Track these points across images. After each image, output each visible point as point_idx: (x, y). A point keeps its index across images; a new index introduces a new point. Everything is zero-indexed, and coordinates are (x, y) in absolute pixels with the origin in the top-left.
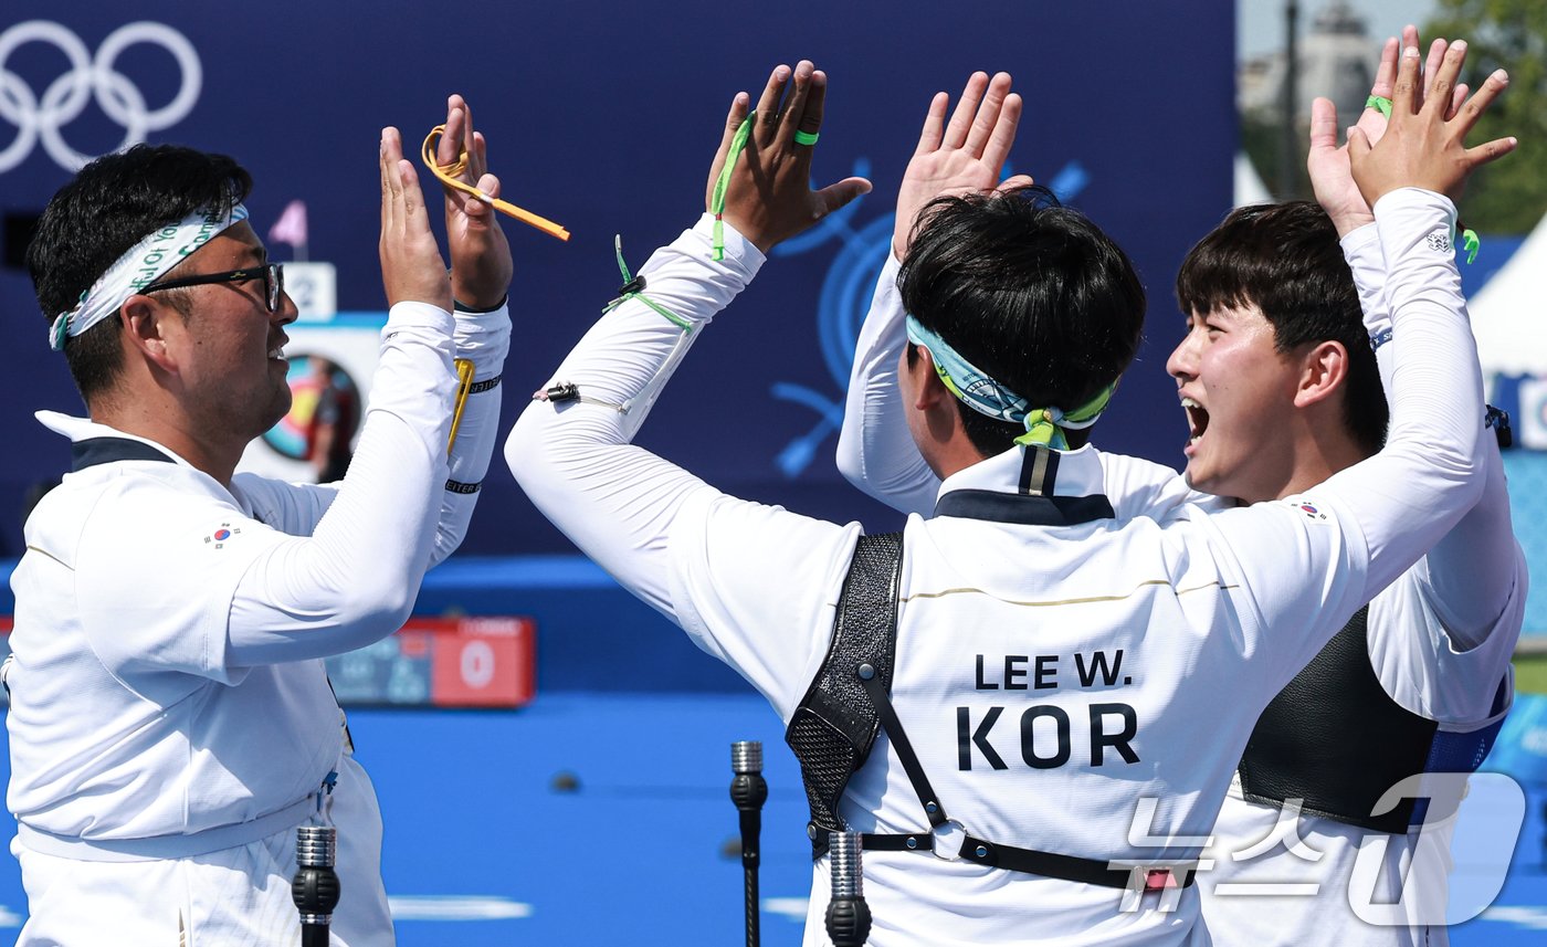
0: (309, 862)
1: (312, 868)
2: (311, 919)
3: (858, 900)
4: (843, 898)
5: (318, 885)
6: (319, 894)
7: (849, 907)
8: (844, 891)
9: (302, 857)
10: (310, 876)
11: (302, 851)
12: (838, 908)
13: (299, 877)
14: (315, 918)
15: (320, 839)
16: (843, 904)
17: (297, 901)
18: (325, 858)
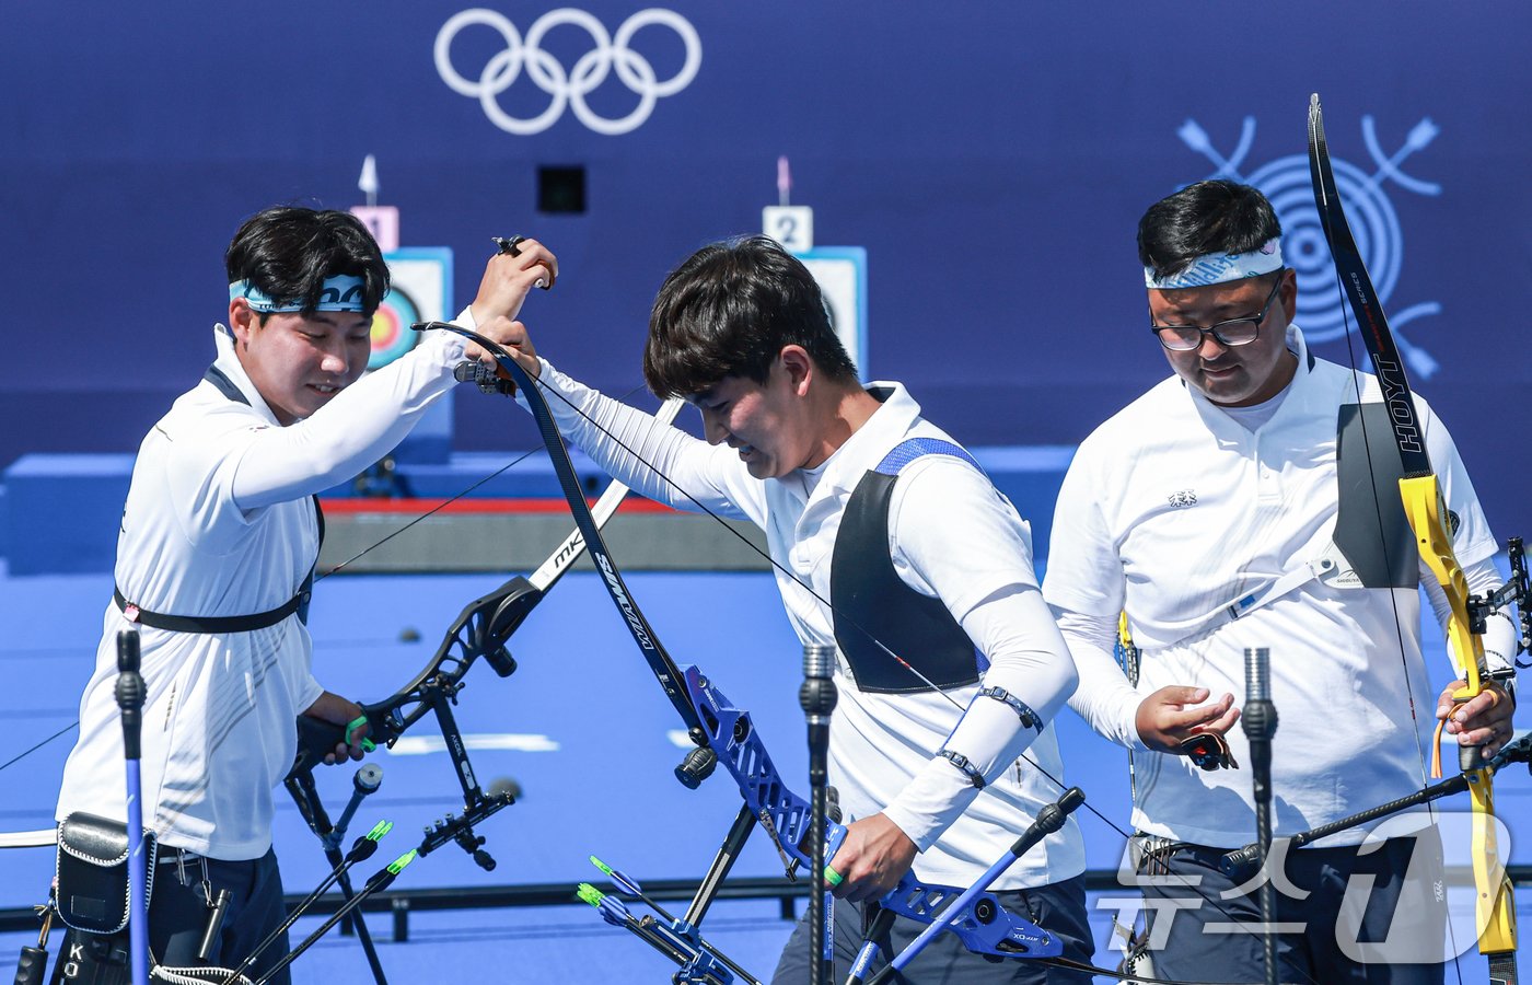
0: (813, 673)
1: (816, 678)
2: (815, 720)
3: (1266, 701)
4: (1255, 701)
5: (820, 692)
6: (821, 699)
7: (1260, 709)
8: (1256, 695)
9: (807, 669)
10: (814, 685)
11: (807, 664)
12: (1251, 709)
13: (805, 685)
14: (819, 719)
15: (822, 654)
16: (1255, 706)
17: (803, 705)
18: (826, 670)
